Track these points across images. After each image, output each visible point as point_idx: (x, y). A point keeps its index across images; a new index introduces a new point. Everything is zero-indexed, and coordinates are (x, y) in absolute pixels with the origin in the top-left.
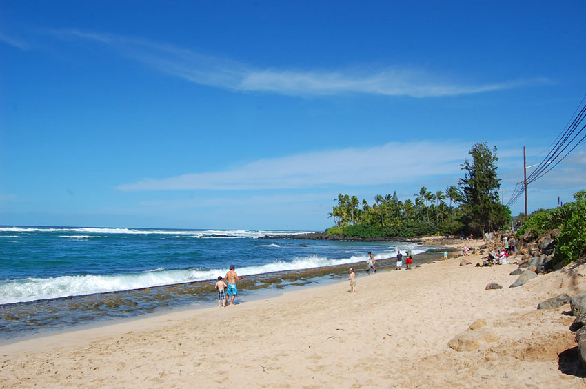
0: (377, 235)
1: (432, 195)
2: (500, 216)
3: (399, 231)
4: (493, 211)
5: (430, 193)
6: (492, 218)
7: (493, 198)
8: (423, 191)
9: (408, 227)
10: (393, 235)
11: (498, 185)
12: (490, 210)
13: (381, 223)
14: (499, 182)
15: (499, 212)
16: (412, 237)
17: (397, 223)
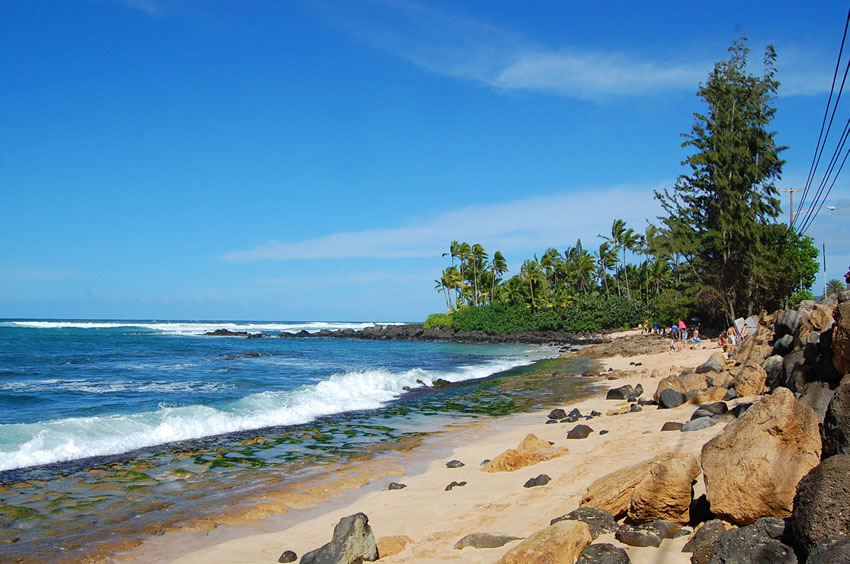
0: (521, 328)
1: (636, 237)
2: (784, 263)
3: (564, 318)
4: (759, 245)
5: (631, 231)
6: (758, 271)
7: (763, 208)
8: (618, 227)
9: (584, 308)
10: (552, 328)
11: (778, 166)
12: (749, 242)
13: (530, 301)
14: (781, 156)
15: (780, 252)
16: (591, 331)
17: (561, 301)
